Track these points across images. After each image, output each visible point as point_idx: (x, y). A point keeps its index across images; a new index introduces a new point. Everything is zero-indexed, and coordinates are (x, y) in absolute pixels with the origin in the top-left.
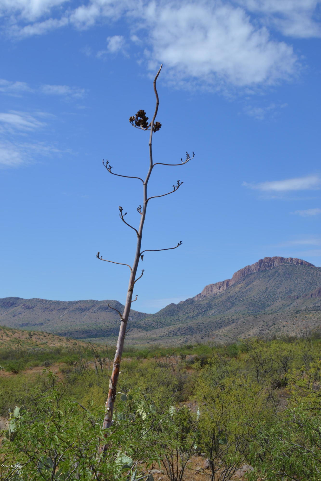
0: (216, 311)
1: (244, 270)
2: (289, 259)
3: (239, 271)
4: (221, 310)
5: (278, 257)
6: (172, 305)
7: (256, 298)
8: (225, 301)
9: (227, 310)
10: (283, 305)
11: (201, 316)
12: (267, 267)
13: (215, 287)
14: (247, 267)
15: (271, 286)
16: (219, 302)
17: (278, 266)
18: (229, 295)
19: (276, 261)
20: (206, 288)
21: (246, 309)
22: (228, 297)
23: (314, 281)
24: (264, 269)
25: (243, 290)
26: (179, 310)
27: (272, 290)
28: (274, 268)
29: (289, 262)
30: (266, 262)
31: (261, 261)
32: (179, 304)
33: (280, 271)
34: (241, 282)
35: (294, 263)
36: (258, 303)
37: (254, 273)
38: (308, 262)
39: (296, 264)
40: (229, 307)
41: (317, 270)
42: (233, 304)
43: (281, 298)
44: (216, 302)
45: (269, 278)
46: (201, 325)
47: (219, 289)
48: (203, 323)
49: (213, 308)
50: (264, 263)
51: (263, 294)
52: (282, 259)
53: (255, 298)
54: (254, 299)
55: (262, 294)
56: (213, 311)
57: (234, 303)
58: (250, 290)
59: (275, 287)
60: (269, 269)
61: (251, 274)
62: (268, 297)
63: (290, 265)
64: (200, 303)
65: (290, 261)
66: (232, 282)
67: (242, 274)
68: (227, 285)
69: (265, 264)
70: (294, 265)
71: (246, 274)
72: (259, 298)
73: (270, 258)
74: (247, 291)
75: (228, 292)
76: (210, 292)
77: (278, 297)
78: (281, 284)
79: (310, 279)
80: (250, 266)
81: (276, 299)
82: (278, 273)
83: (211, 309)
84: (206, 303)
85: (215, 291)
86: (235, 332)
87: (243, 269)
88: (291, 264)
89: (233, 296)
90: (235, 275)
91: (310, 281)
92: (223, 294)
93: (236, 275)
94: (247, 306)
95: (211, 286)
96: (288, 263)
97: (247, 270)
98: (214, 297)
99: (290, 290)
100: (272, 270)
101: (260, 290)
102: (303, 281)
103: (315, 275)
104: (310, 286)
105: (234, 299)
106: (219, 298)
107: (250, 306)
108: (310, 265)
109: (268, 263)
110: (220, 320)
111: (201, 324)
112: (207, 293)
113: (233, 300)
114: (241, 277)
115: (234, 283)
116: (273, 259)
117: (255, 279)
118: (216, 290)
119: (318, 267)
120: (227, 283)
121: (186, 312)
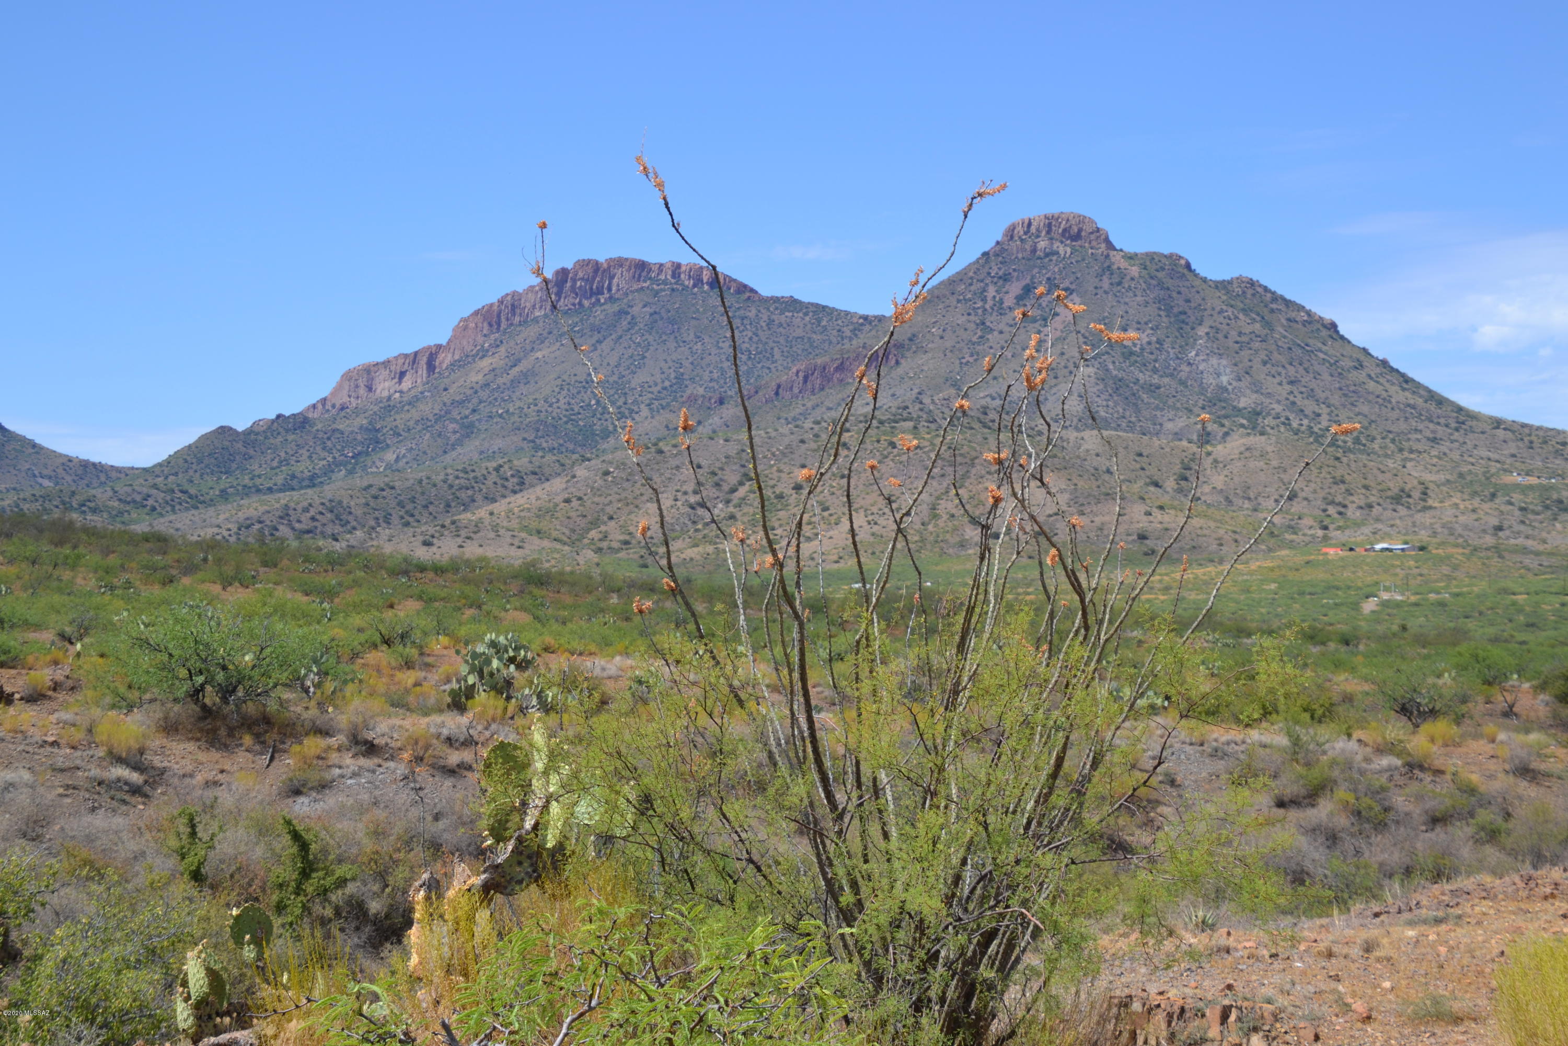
0: (404, 456)
1: (495, 308)
2: (669, 265)
3: (476, 313)
4: (425, 453)
5: (626, 259)
6: (224, 431)
7: (555, 406)
8: (431, 417)
9: (445, 452)
10: (667, 427)
11: (343, 472)
12: (587, 298)
13: (384, 373)
14: (509, 298)
15: (608, 364)
16: (411, 423)
17: (626, 294)
18: (446, 397)
19: (618, 275)
20: (348, 376)
21: (525, 445)
22: (445, 404)
23: (760, 346)
24: (574, 305)
25: (500, 381)
26: (251, 452)
27: (611, 380)
28: (613, 300)
29: (666, 279)
30: (582, 279)
31: (564, 275)
32: (249, 432)
33: (636, 310)
34: (487, 351)
35: (687, 283)
36: (566, 423)
37: (536, 320)
38: (734, 277)
39: (695, 286)
40: (453, 438)
41: (768, 309)
42: (468, 430)
43: (649, 405)
44: (398, 422)
45: (596, 337)
46: (384, 493)
47: (400, 382)
48: (393, 488)
49: (388, 446)
50: (574, 281)
51: (579, 393)
52: (642, 266)
53: (551, 406)
54: (550, 409)
55: (575, 391)
56: (390, 456)
57: (471, 426)
58: (526, 377)
59: (621, 369)
60: (594, 305)
61: (524, 322)
62: (598, 402)
63: (673, 290)
64: (334, 426)
65: (670, 272)
66: (450, 356)
67: (490, 325)
68: (431, 367)
69: (578, 284)
70: (685, 288)
71: (504, 325)
72: (566, 407)
73: (597, 262)
74: (515, 383)
75: (442, 386)
76: (362, 391)
77: (635, 402)
78: (644, 357)
79: (747, 339)
80: (520, 294)
81: (631, 411)
82: (629, 317)
83: (382, 449)
84: (361, 428)
85: (384, 387)
86: (573, 514)
87: (492, 305)
88: (676, 283)
89: (461, 402)
90: (463, 327)
91: (747, 345)
92: (422, 393)
93: (465, 328)
94: (526, 435)
95: (369, 372)
96: (665, 282)
97: (506, 307)
98: (389, 407)
99: (680, 378)
100: (605, 307)
101: (565, 377)
102: (721, 345)
103: (764, 324)
104: (750, 363)
105: (467, 412)
106: (406, 408)
107: (540, 434)
108: (744, 288)
109: (589, 280)
110: (461, 475)
111: (383, 490)
112: (350, 396)
113: (467, 417)
114: (485, 336)
115: (457, 357)
116: (609, 267)
117: (541, 339)
118: (387, 384)
119: (776, 300)
120: (431, 356)
121: (285, 462)
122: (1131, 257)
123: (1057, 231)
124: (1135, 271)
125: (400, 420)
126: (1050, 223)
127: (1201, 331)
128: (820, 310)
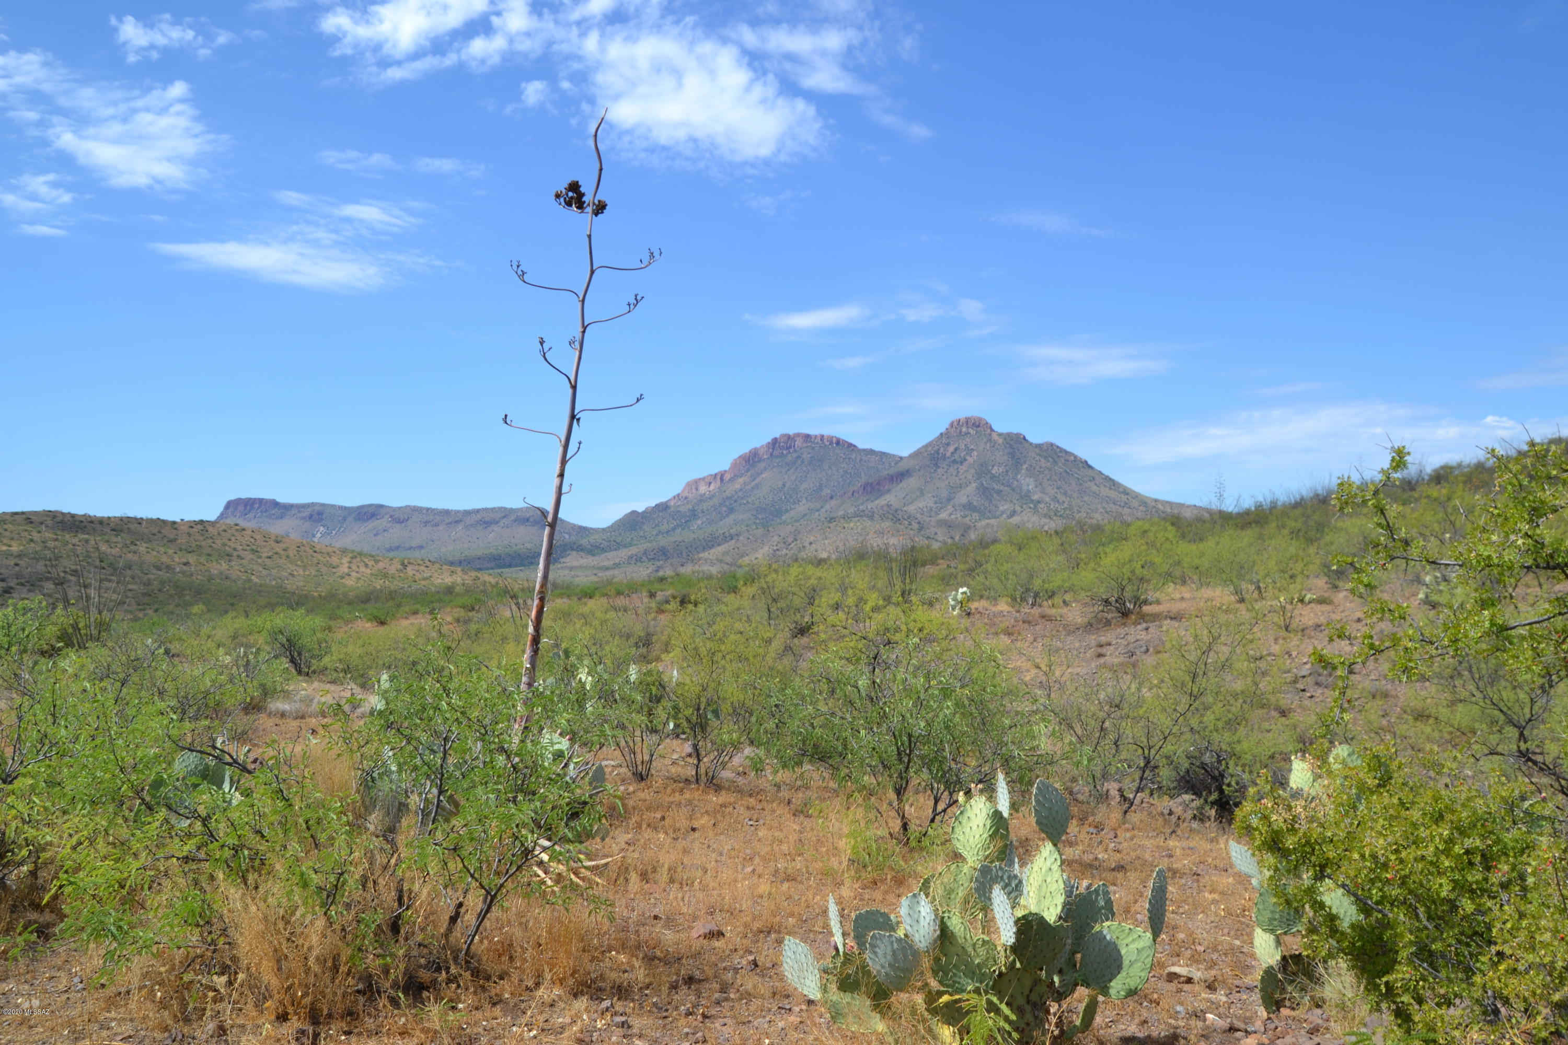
0: (705, 522)
2: (819, 436)
3: (740, 457)
4: (713, 521)
5: (801, 434)
6: (634, 513)
7: (767, 499)
8: (718, 505)
9: (721, 520)
10: (809, 509)
11: (680, 530)
12: (785, 450)
13: (702, 483)
14: (753, 451)
15: (791, 480)
16: (710, 507)
17: (801, 449)
18: (725, 495)
19: (798, 441)
20: (688, 484)
21: (752, 517)
22: (724, 499)
23: (856, 471)
24: (780, 453)
25: (747, 488)
26: (645, 521)
27: (792, 487)
28: (795, 451)
30: (783, 442)
31: (775, 441)
32: (645, 512)
33: (804, 456)
34: (744, 474)
35: (826, 444)
36: (771, 507)
37: (764, 460)
38: (847, 440)
39: (830, 445)
40: (725, 514)
41: (861, 454)
42: (731, 510)
43: (807, 498)
45: (788, 468)
47: (709, 487)
48: (684, 542)
49: (699, 517)
50: (780, 443)
51: (778, 493)
52: (807, 437)
53: (765, 499)
54: (765, 501)
55: (776, 493)
56: (699, 522)
57: (733, 508)
58: (757, 486)
59: (797, 482)
60: (788, 454)
61: (759, 461)
62: (785, 498)
63: (820, 447)
64: (679, 509)
65: (820, 439)
66: (730, 476)
67: (746, 462)
69: (782, 444)
70: (826, 446)
71: (751, 462)
72: (772, 500)
73: (790, 435)
74: (753, 488)
75: (723, 491)
76: (694, 491)
77: (801, 497)
78: (807, 477)
79: (850, 468)
80: (758, 449)
81: (799, 501)
82: (802, 459)
83: (697, 519)
84: (689, 510)
85: (703, 489)
86: (735, 554)
87: (747, 454)
88: (822, 444)
89: (731, 498)
90: (735, 464)
91: (850, 471)
92: (715, 494)
94: (753, 513)
95: (696, 482)
96: (817, 443)
97: (753, 454)
98: (702, 499)
99: (821, 485)
100: (792, 454)
101: (773, 486)
102: (839, 471)
103: (858, 461)
104: (851, 479)
105: (733, 502)
106: (709, 500)
107: (759, 512)
108: (850, 445)
109: (786, 443)
110: (710, 536)
111: (681, 543)
112: (689, 493)
113: (732, 504)
114: (744, 467)
115: (732, 476)
116: (794, 437)
117: (765, 469)
119: (864, 450)
120: (721, 476)
121: (657, 525)
122: (1000, 435)
123: (970, 424)
124: (1000, 441)
125: (705, 506)
126: (967, 420)
127: (1025, 467)
128: (883, 454)
